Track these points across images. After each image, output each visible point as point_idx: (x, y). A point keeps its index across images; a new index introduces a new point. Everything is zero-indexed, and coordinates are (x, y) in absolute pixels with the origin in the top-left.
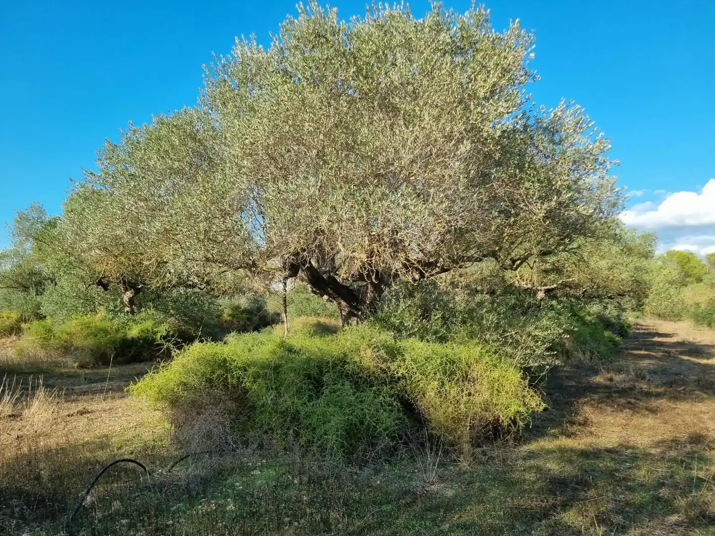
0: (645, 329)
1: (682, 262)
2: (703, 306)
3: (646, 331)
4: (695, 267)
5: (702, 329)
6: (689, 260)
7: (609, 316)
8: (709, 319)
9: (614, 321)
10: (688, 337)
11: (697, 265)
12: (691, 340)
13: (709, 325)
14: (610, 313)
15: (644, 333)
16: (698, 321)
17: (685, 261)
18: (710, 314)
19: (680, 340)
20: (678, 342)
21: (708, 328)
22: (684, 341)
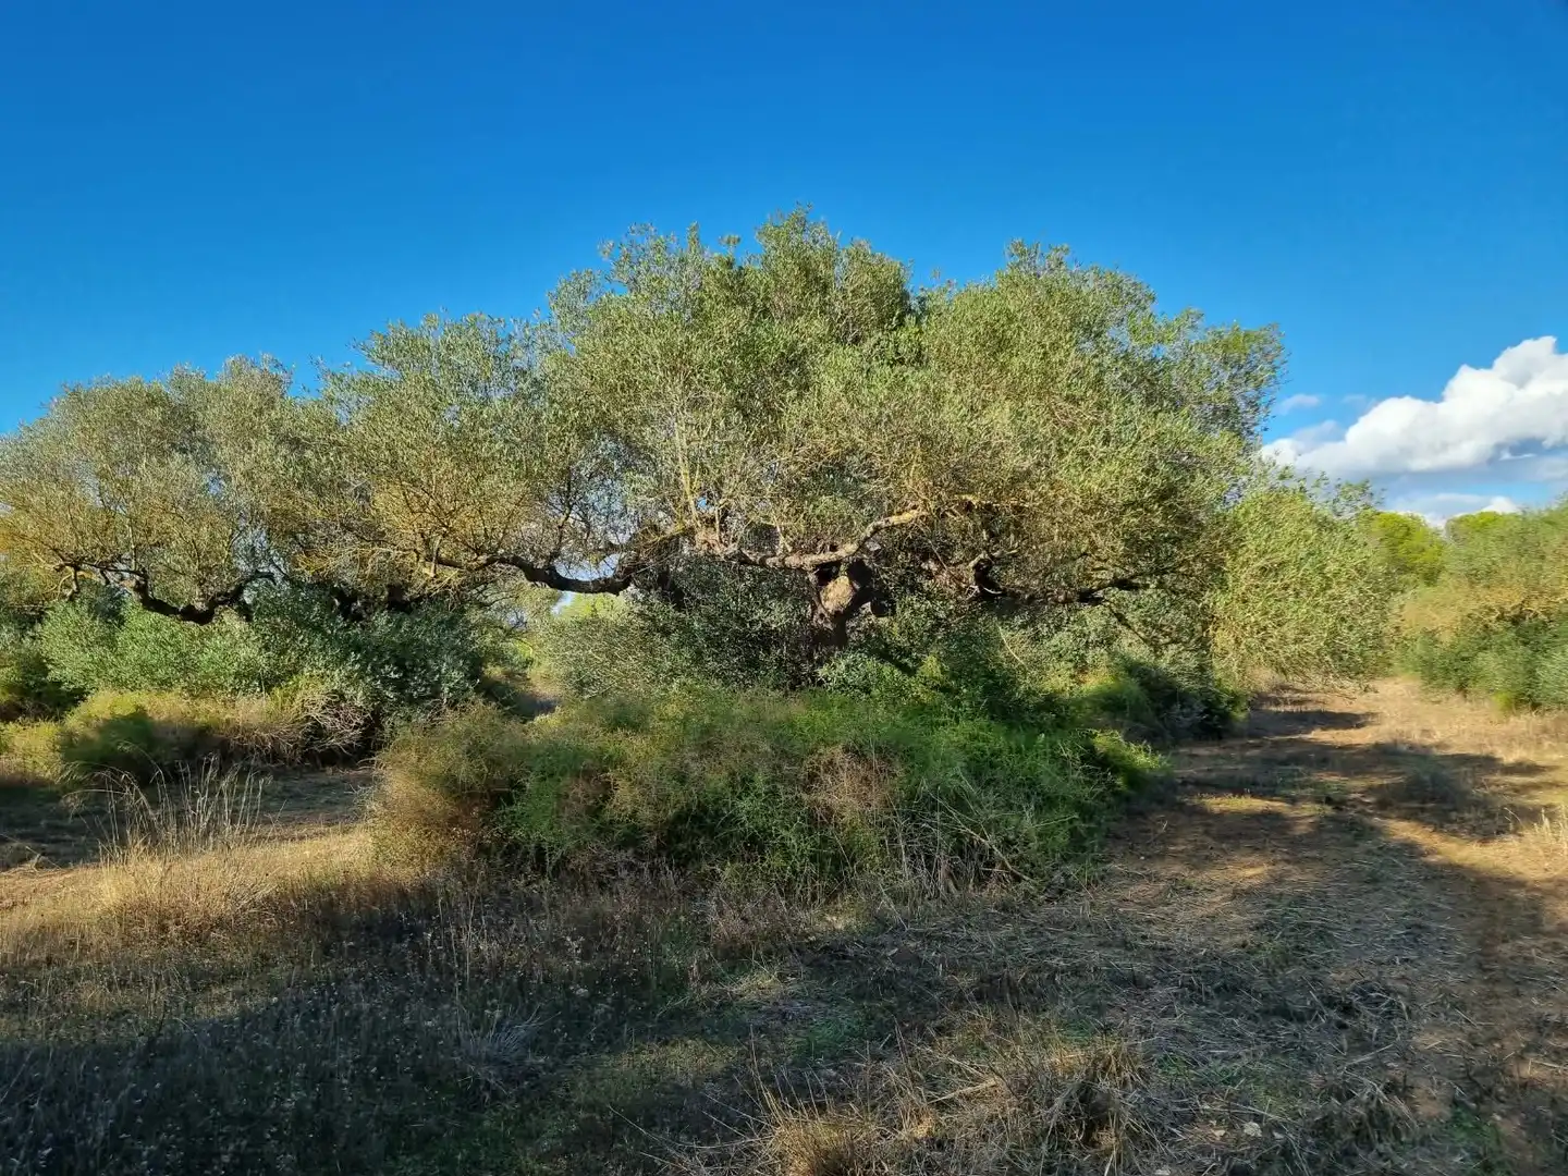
0: (1294, 703)
1: (1391, 536)
2: (1446, 638)
3: (1295, 709)
4: (1423, 550)
5: (1443, 697)
6: (1407, 534)
7: (1172, 669)
8: (1460, 673)
9: (1185, 683)
10: (1405, 728)
11: (1426, 545)
12: (1416, 737)
13: (1462, 688)
14: (1173, 663)
15: (1289, 716)
16: (1434, 678)
17: (1400, 534)
18: (1463, 659)
19: (1384, 739)
20: (1377, 745)
21: (1459, 696)
22: (1395, 743)
